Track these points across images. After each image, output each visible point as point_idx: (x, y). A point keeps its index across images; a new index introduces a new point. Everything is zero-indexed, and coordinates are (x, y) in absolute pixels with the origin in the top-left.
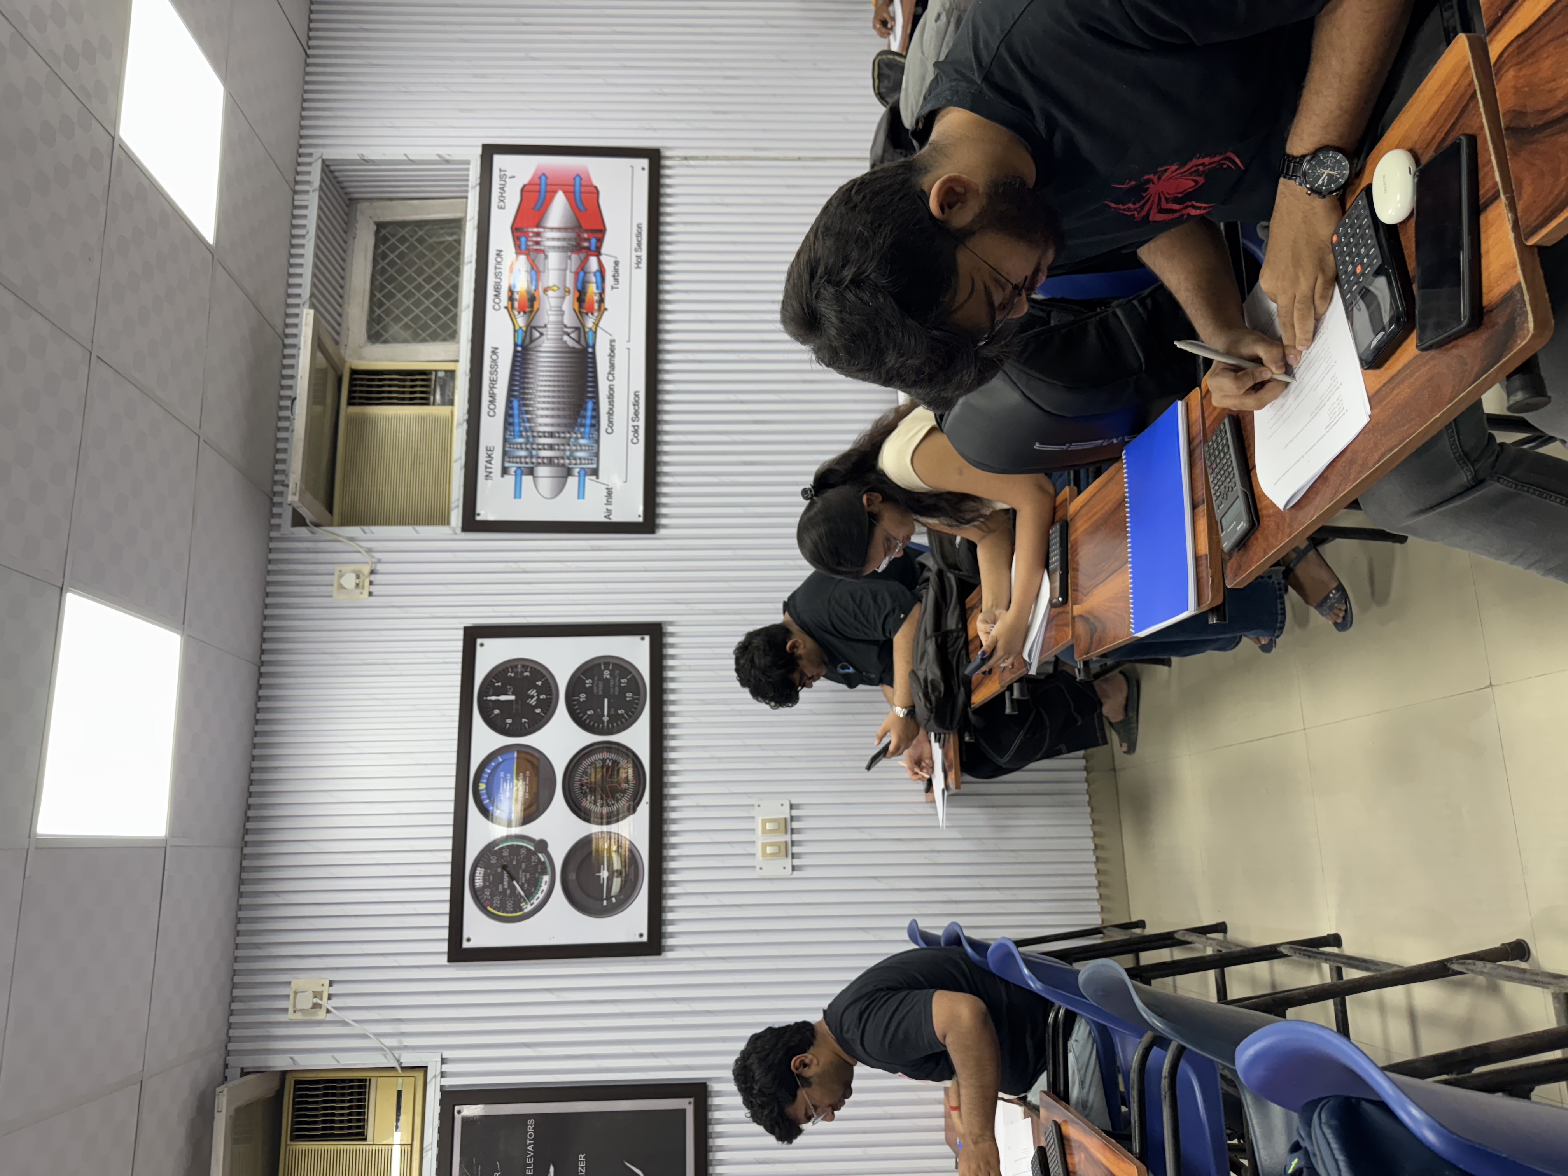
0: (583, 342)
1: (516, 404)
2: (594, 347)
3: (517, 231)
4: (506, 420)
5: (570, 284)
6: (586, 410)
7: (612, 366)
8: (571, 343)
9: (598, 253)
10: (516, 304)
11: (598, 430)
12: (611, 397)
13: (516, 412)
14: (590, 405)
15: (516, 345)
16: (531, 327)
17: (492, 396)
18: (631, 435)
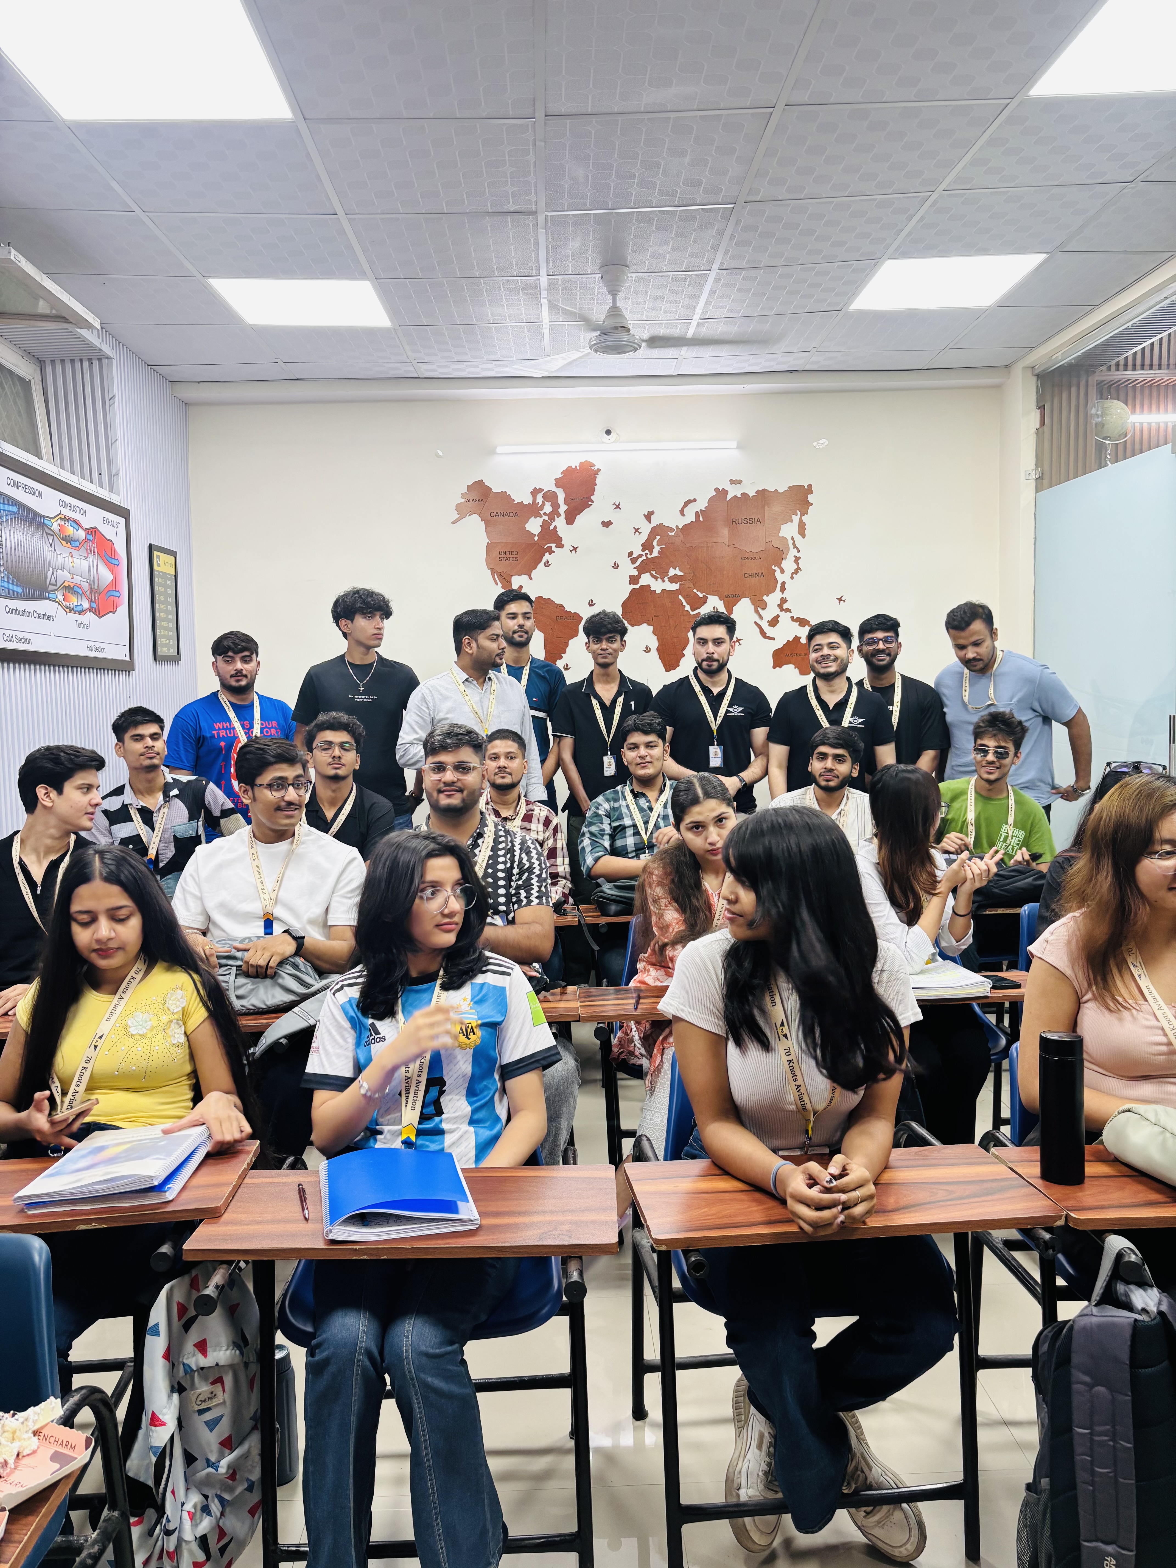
0: (51, 588)
1: (15, 509)
2: (49, 599)
3: (93, 532)
4: (6, 496)
5: (77, 579)
6: (17, 585)
7: (41, 616)
8: (49, 574)
9: (91, 609)
10: (63, 523)
11: (6, 597)
12: (25, 613)
13: (11, 508)
14: (20, 590)
15: (44, 517)
16: (53, 534)
17: (17, 485)
18: (8, 633)
